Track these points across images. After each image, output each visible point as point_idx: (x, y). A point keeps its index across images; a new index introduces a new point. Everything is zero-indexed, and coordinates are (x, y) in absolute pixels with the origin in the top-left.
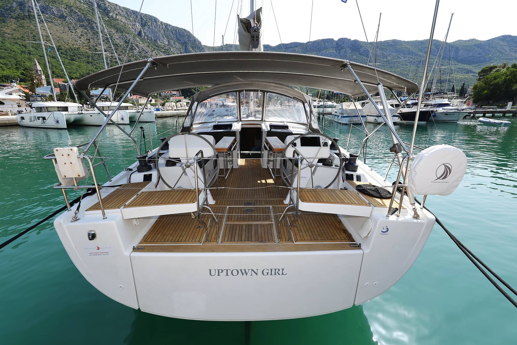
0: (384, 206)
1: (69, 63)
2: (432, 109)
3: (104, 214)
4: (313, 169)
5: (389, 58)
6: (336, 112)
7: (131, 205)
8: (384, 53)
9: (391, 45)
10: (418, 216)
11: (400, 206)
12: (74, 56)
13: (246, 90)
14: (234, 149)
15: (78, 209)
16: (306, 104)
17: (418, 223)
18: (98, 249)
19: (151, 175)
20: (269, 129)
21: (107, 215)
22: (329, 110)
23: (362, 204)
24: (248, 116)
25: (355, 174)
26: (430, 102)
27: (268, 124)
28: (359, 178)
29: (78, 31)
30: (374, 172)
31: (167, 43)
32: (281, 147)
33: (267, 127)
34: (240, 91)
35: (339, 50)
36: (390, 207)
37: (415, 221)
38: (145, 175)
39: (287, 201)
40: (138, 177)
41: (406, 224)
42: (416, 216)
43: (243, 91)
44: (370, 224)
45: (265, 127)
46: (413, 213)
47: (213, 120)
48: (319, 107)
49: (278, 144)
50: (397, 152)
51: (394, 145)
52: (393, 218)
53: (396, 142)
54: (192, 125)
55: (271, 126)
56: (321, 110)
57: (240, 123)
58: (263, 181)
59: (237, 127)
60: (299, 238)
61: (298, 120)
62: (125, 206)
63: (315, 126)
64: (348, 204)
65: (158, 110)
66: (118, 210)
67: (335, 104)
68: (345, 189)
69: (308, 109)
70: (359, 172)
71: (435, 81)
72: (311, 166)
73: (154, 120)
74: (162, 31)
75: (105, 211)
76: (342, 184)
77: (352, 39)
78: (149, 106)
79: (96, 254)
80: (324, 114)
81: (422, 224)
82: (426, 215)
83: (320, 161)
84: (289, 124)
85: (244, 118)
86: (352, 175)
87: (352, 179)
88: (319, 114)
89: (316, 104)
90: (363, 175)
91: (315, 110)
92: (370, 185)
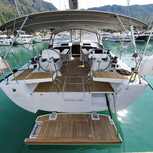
0: (127, 79)
1: (8, 19)
2: (148, 35)
3: (17, 82)
4: (99, 63)
5: (133, 13)
6: (110, 37)
7: (28, 79)
8: (131, 11)
9: (134, 7)
10: (141, 83)
11: (134, 79)
12: (9, 16)
13: (74, 29)
14: (69, 54)
15: (8, 80)
16: (98, 35)
17: (141, 86)
18: (18, 94)
19: (36, 65)
20: (83, 45)
21: (18, 82)
22: (107, 36)
23: (119, 78)
24: (75, 40)
25: (116, 64)
26: (147, 32)
27: (82, 43)
28: (117, 66)
29: (9, 5)
30: (124, 64)
31: (44, 9)
32: (87, 54)
33: (82, 44)
34: (71, 30)
35: (113, 10)
36: (130, 80)
37: (140, 85)
38: (34, 66)
39: (89, 75)
40: (32, 66)
41: (136, 86)
42: (140, 83)
43: (72, 29)
44: (121, 86)
45: (81, 45)
46: (139, 82)
47: (62, 42)
48: (103, 35)
49: (86, 52)
50: (135, 57)
51: (135, 54)
52: (131, 84)
53: (136, 52)
54: (53, 44)
55: (84, 44)
56: (104, 36)
57: (72, 43)
58: (80, 66)
59: (70, 45)
60: (93, 90)
61: (94, 41)
62: (26, 79)
63: (101, 44)
64: (113, 78)
65: (43, 37)
66: (23, 81)
67: (110, 34)
68: (112, 71)
69: (98, 37)
70: (118, 63)
71: (151, 23)
72: (98, 62)
73: (41, 41)
74: (41, 4)
75: (18, 81)
76: (111, 69)
77: (118, 5)
78: (39, 36)
79: (17, 96)
80: (105, 38)
81: (142, 86)
82: (144, 82)
83: (103, 59)
84: (91, 43)
85: (73, 41)
86: (115, 65)
87: (115, 67)
88: (103, 38)
89: (102, 34)
90: (120, 65)
91: (101, 37)
92: (122, 69)
